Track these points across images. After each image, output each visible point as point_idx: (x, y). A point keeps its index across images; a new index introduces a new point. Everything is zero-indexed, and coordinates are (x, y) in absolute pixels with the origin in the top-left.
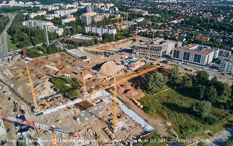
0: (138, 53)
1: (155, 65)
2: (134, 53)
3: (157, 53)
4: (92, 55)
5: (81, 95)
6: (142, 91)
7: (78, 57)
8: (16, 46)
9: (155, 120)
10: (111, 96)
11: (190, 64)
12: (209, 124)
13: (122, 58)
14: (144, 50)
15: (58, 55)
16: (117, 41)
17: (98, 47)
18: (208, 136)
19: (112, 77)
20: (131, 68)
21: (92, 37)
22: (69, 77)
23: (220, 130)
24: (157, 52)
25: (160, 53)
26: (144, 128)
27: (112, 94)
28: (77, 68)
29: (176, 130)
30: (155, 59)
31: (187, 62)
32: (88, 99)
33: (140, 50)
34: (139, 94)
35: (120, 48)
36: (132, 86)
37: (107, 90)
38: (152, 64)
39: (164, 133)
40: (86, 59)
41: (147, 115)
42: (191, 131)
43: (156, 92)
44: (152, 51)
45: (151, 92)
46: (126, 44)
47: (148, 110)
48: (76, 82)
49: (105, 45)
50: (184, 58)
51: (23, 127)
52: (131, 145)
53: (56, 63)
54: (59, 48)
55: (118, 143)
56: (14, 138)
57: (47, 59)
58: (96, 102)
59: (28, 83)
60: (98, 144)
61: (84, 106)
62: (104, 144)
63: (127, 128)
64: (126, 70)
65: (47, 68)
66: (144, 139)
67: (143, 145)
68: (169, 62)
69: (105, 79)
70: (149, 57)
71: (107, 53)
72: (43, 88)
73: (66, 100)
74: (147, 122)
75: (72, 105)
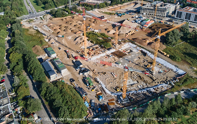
0: (145, 14)
1: (163, 24)
2: (141, 13)
3: (162, 14)
4: (107, 15)
5: (114, 46)
6: (162, 44)
7: (96, 17)
8: (41, 7)
9: (183, 66)
10: (138, 48)
11: (191, 23)
13: (133, 17)
14: (150, 11)
16: (122, 4)
17: (108, 9)
19: (132, 33)
20: (145, 25)
21: (102, 1)
22: (97, 32)
24: (162, 12)
25: (165, 13)
26: (176, 72)
27: (138, 46)
28: (100, 26)
30: (161, 18)
31: (189, 21)
32: (120, 50)
33: (147, 11)
34: (161, 46)
35: (126, 10)
37: (132, 42)
38: (160, 22)
39: (194, 75)
40: (104, 18)
41: (175, 62)
43: (174, 44)
44: (158, 12)
45: (171, 44)
46: (130, 6)
47: (175, 58)
48: (105, 36)
49: (114, 7)
50: (186, 18)
51: (82, 69)
52: (173, 84)
53: (82, 22)
54: (79, 10)
55: (160, 83)
56: (79, 77)
57: (73, 18)
58: (127, 52)
59: (68, 37)
60: (144, 83)
61: (120, 55)
62: (149, 84)
63: (162, 72)
64: (141, 27)
65: (78, 26)
66: (181, 79)
67: (182, 84)
68: (173, 21)
69: (127, 34)
70: (156, 17)
71: (119, 13)
72: (82, 41)
73: (104, 50)
74: (177, 67)
75: (110, 54)
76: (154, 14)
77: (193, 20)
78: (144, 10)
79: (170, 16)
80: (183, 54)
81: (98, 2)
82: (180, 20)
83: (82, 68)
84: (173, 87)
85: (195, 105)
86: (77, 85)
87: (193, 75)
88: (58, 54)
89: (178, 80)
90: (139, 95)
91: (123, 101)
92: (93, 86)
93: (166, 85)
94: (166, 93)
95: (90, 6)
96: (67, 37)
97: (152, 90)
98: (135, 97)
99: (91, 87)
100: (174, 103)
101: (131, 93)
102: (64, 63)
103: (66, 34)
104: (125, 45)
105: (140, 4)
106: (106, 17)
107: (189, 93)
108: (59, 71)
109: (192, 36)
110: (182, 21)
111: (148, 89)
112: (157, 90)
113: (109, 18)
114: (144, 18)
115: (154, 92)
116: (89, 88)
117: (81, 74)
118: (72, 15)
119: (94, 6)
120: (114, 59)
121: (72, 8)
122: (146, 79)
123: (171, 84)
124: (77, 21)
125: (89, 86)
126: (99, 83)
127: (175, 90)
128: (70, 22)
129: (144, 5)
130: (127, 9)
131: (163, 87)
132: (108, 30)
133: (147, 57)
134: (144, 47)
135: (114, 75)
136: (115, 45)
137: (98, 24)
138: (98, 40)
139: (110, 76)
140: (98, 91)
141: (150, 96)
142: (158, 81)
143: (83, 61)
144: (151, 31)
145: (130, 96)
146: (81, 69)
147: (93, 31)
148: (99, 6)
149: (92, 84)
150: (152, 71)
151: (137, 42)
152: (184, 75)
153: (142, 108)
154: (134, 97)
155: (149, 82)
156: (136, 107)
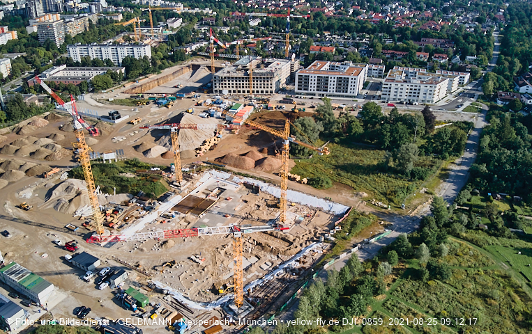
0: (225, 92)
1: (274, 110)
2: (216, 91)
3: (266, 86)
5: (174, 188)
7: (94, 116)
10: (236, 178)
12: (419, 179)
13: (198, 105)
14: (238, 82)
15: (40, 121)
16: (159, 73)
17: (123, 89)
18: (427, 195)
19: (212, 144)
20: (235, 120)
21: (97, 70)
22: (114, 160)
23: (438, 184)
24: (266, 83)
25: (271, 84)
26: (329, 211)
27: (235, 174)
28: (114, 141)
29: (380, 200)
30: (266, 97)
31: (325, 95)
32: (194, 193)
33: (229, 84)
35: (175, 87)
36: (261, 151)
37: (219, 168)
38: (267, 107)
39: (367, 208)
40: (119, 117)
41: (322, 191)
42: (402, 195)
43: (310, 153)
44: (255, 83)
45: (303, 155)
46: (181, 77)
47: (320, 182)
48: (140, 167)
49: (139, 84)
50: (318, 88)
51: (102, 272)
52: (333, 239)
53: (53, 139)
54: (32, 105)
55: (306, 243)
56: (99, 297)
57: (17, 133)
58: (212, 194)
59: (21, 193)
60: (272, 256)
61: (197, 206)
62: (284, 253)
63: (302, 219)
64: (226, 126)
65: (43, 153)
66: (344, 224)
67: (349, 233)
68: (294, 99)
69: (200, 149)
70: (253, 96)
71: (159, 99)
72: (73, 194)
73: (150, 203)
74: (330, 200)
75: (170, 210)
76: (248, 89)
77: (335, 90)
78: (222, 81)
79: (283, 91)
80: (334, 169)
81: (87, 73)
82: (308, 94)
83: (102, 269)
84: (334, 244)
85: (389, 269)
86: (103, 318)
87: (364, 210)
88: (6, 250)
89: (338, 228)
90: (271, 284)
91: (240, 312)
92: (150, 304)
93: (318, 245)
94: (325, 263)
95: (65, 89)
96: (16, 195)
97: (295, 265)
98: (263, 294)
99: (145, 311)
100: (349, 277)
101: (251, 287)
102: (37, 271)
103: (10, 186)
104: (202, 180)
105: (206, 68)
106: (125, 113)
107: (368, 249)
108: (29, 299)
109: (341, 126)
110: (311, 97)
111: (286, 266)
112: (304, 263)
113: (135, 114)
114: (227, 103)
115: (299, 269)
116: (141, 313)
117: (104, 286)
118: (11, 123)
119: (77, 85)
120: (185, 221)
121: (5, 103)
122: (275, 244)
123: (327, 239)
124: (36, 139)
125: (140, 310)
126: (165, 292)
127: (339, 249)
128: (14, 148)
129: (218, 69)
130: (175, 85)
131: (313, 251)
132: (142, 149)
133: (261, 195)
134: (249, 173)
135: (197, 260)
136: (178, 184)
137: (106, 137)
138: (122, 180)
139: (187, 266)
140: (169, 313)
141: (294, 280)
142: (300, 242)
143: (95, 250)
144: (253, 132)
145: (251, 294)
146: (98, 274)
147: (99, 160)
148: (92, 86)
149: (145, 301)
150: (281, 223)
151: (230, 165)
152: (346, 213)
153: (287, 311)
154: (261, 296)
155: (283, 250)
156: (272, 315)
